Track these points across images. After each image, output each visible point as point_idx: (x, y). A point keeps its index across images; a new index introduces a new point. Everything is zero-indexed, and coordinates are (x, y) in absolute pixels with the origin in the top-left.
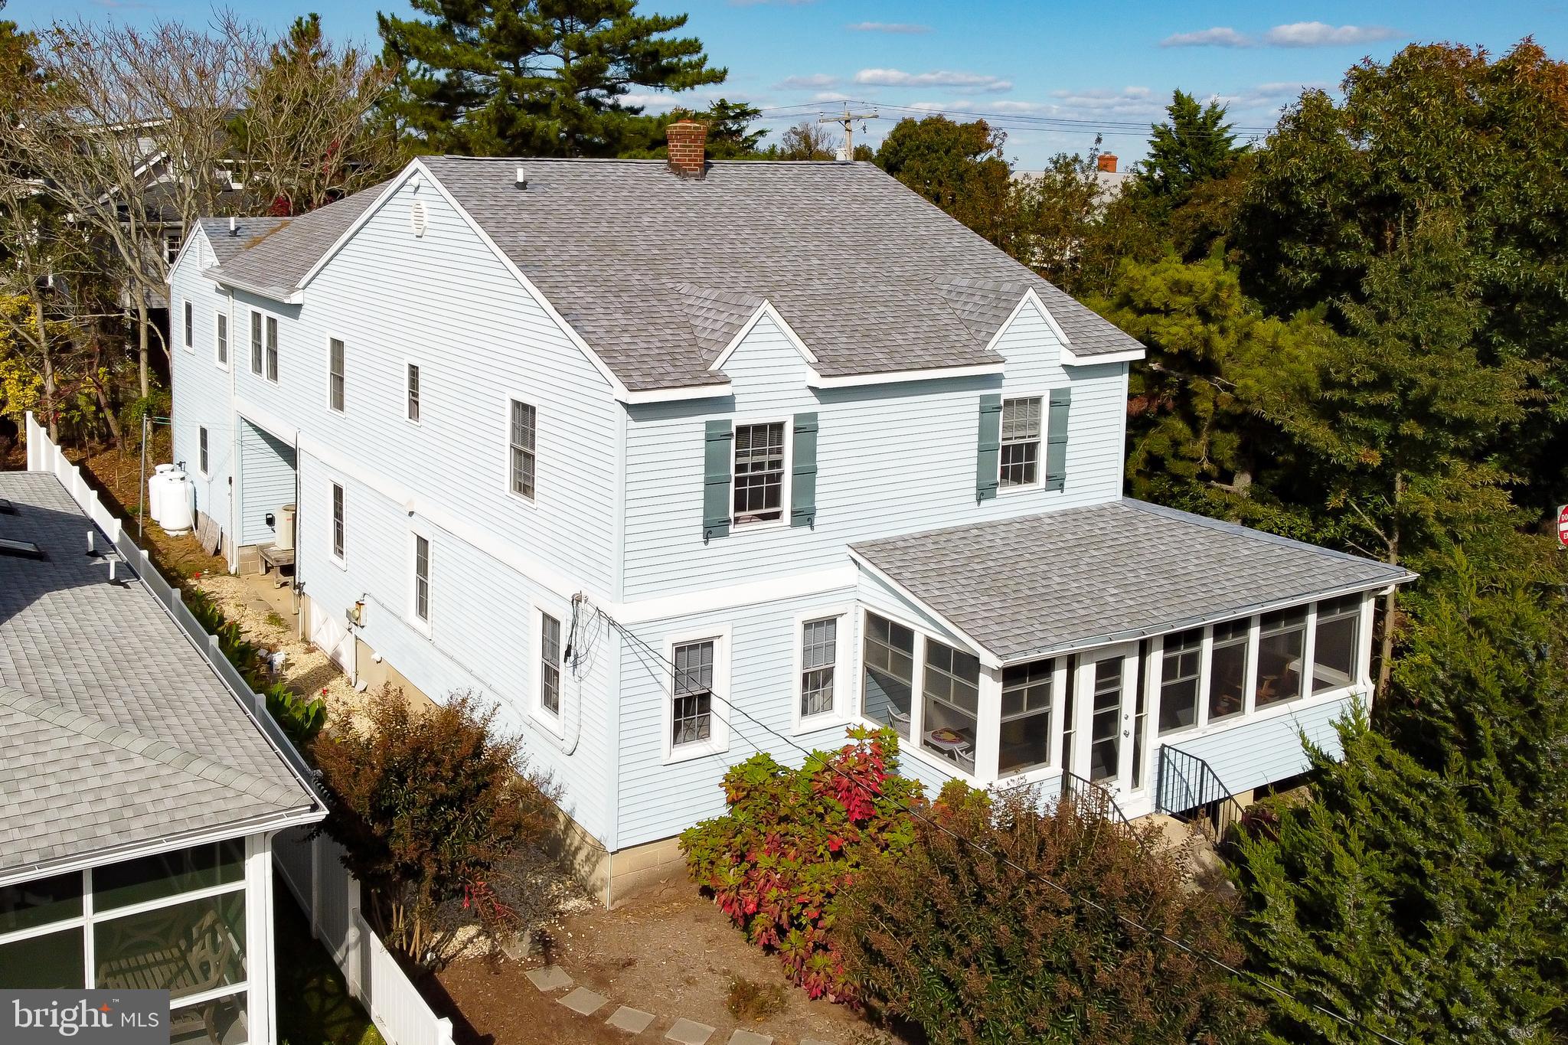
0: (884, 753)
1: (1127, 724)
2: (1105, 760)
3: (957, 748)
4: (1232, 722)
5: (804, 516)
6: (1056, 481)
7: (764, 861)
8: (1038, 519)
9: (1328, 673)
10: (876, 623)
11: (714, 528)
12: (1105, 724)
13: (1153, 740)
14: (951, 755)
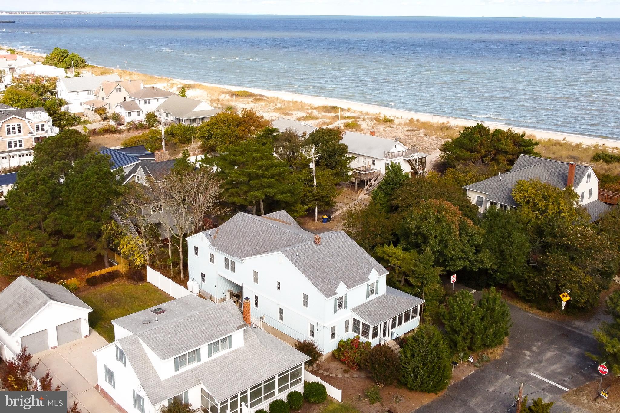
0: (358, 337)
1: (387, 330)
2: (385, 335)
3: (366, 335)
4: (401, 326)
5: (345, 307)
6: (377, 293)
7: (346, 354)
8: (374, 299)
9: (414, 315)
10: (354, 320)
11: (335, 312)
12: (385, 330)
13: (390, 331)
14: (365, 337)
